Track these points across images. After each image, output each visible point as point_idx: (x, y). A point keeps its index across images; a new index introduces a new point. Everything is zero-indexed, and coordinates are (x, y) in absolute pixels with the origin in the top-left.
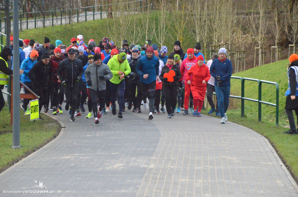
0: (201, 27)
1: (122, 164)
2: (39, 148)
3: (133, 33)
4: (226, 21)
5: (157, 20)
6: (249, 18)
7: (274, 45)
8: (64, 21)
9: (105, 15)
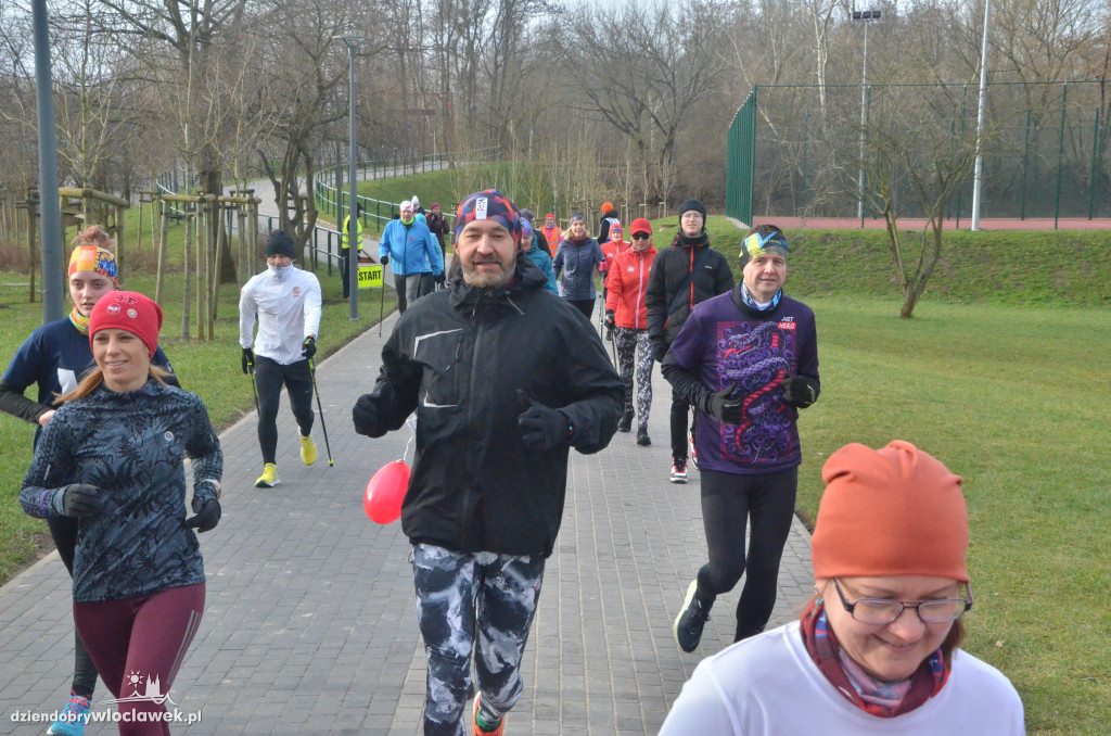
4: (588, 174)
6: (614, 171)
7: (643, 202)
9: (446, 165)
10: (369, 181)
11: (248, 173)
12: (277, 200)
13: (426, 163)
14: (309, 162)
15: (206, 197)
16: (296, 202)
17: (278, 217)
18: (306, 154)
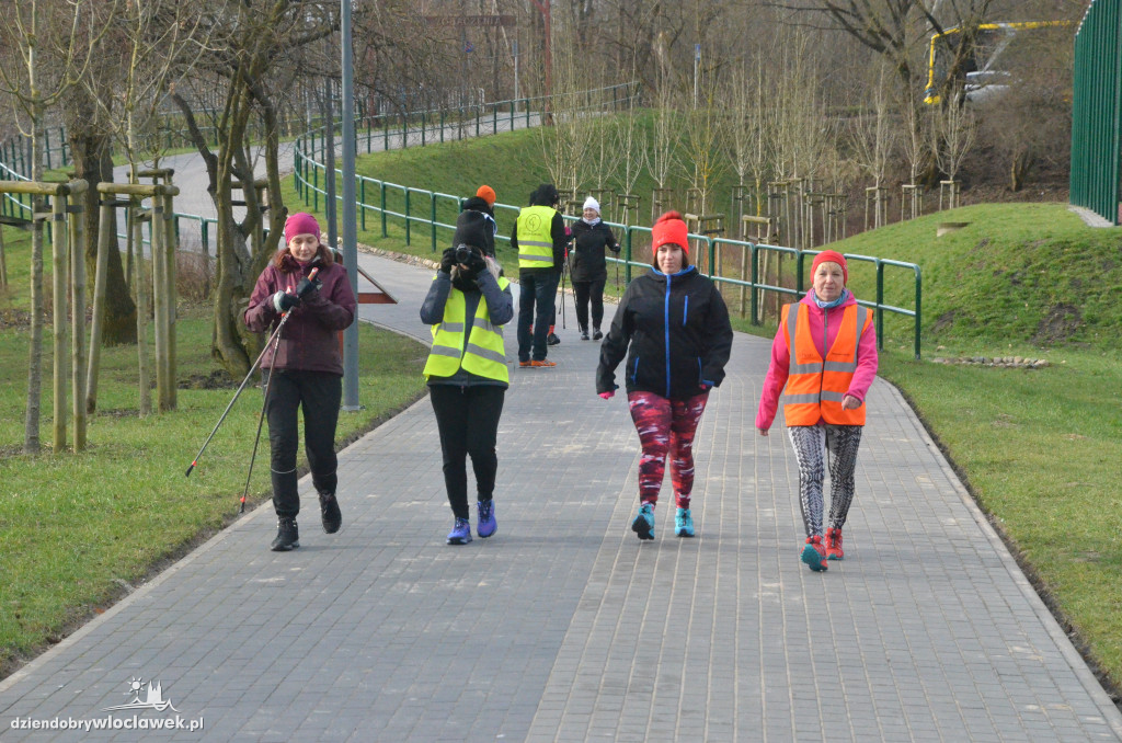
0: (749, 143)
1: (581, 446)
2: (400, 411)
3: (598, 158)
4: (803, 131)
5: (649, 128)
6: (853, 123)
7: (908, 182)
8: (448, 134)
9: (536, 121)
10: (394, 151)
11: (156, 136)
12: (212, 189)
13: (502, 115)
14: (269, 117)
15: (70, 184)
16: (248, 193)
17: (216, 219)
18: (264, 103)
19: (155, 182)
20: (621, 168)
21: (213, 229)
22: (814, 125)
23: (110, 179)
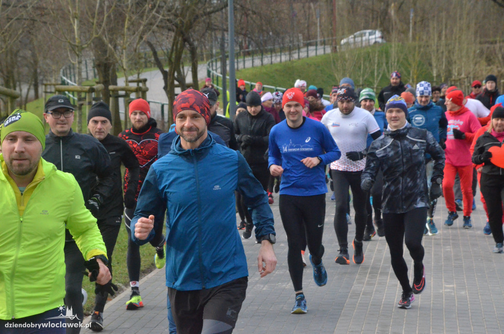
0: (438, 59)
3: (360, 68)
4: (467, 52)
6: (494, 47)
8: (284, 58)
9: (329, 50)
10: (257, 67)
11: (138, 64)
12: (165, 88)
13: (311, 48)
14: (193, 51)
15: (95, 87)
17: (168, 103)
18: (191, 44)
19: (138, 85)
20: (372, 73)
21: (166, 108)
22: (473, 48)
23: (116, 84)
